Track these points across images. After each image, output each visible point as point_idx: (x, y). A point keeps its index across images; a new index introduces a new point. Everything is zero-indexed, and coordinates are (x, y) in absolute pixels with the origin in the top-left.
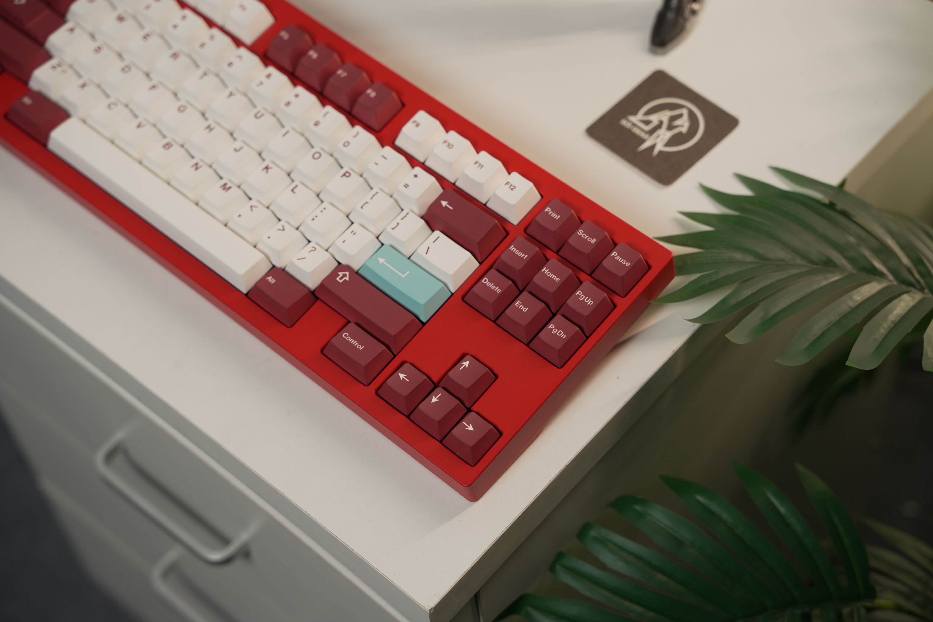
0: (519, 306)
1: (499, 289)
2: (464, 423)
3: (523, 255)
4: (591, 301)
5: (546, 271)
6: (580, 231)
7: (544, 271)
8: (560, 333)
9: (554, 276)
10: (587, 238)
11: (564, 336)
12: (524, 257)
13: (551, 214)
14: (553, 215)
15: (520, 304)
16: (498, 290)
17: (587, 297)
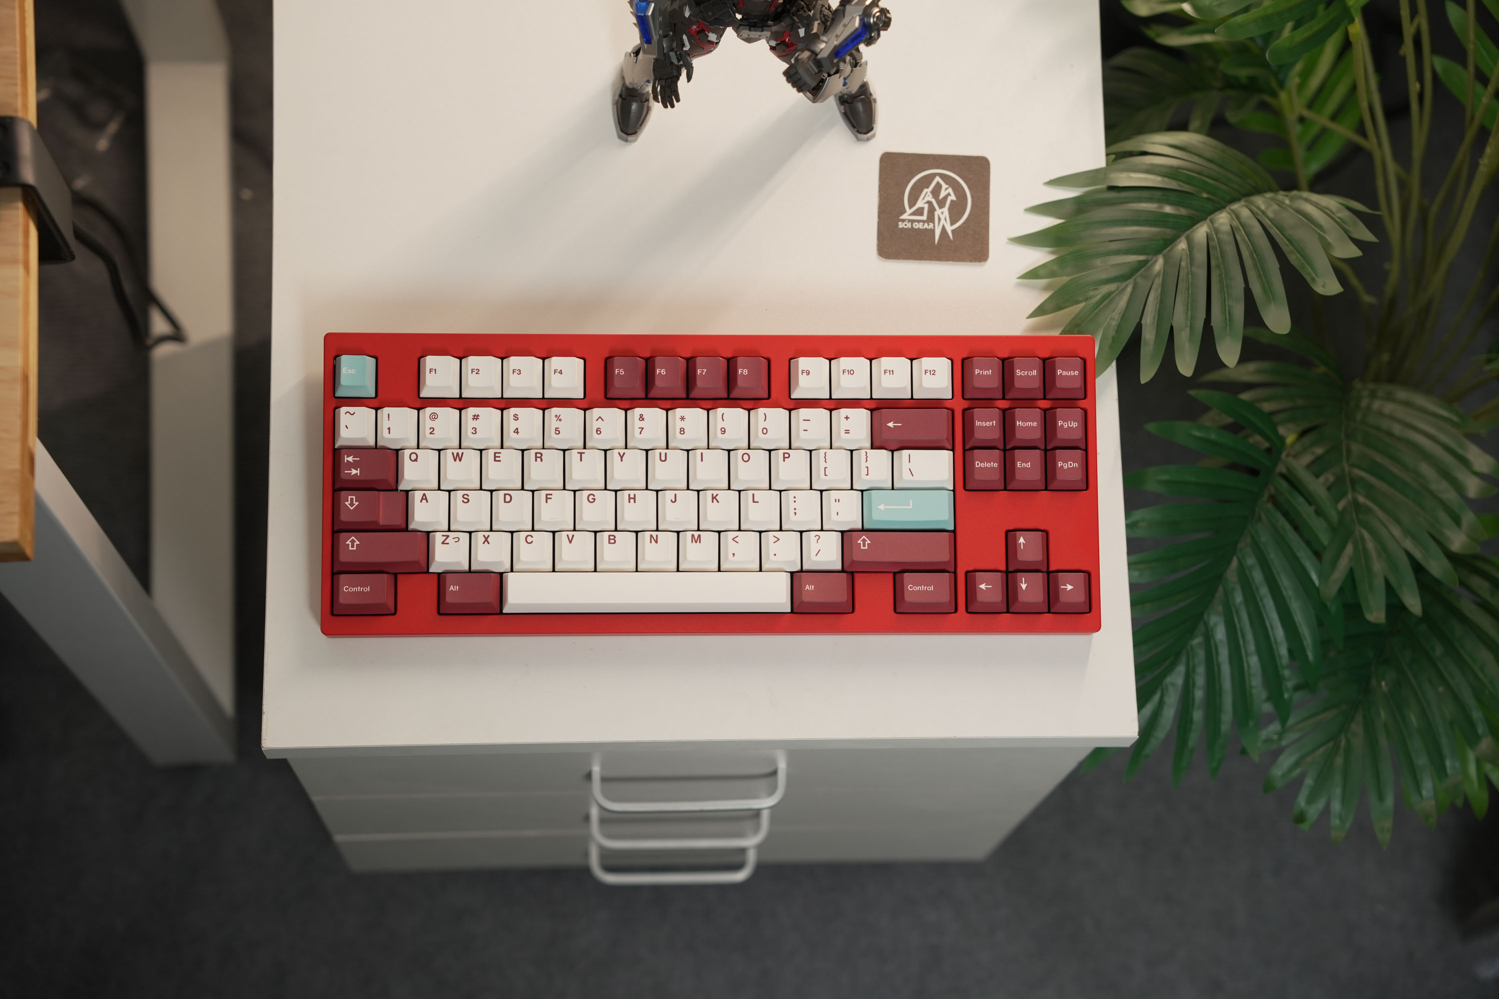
0: (1021, 466)
1: (994, 463)
2: (1062, 587)
3: (991, 423)
4: (1074, 423)
5: (1021, 423)
6: (1017, 371)
7: (1019, 425)
8: (1071, 465)
9: (1029, 423)
10: (1027, 373)
11: (1076, 465)
12: (993, 424)
13: (982, 373)
14: (985, 373)
15: (1021, 464)
16: (994, 465)
17: (1069, 422)
